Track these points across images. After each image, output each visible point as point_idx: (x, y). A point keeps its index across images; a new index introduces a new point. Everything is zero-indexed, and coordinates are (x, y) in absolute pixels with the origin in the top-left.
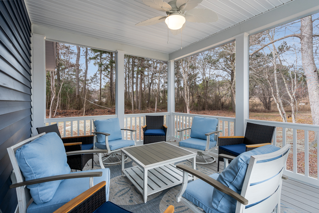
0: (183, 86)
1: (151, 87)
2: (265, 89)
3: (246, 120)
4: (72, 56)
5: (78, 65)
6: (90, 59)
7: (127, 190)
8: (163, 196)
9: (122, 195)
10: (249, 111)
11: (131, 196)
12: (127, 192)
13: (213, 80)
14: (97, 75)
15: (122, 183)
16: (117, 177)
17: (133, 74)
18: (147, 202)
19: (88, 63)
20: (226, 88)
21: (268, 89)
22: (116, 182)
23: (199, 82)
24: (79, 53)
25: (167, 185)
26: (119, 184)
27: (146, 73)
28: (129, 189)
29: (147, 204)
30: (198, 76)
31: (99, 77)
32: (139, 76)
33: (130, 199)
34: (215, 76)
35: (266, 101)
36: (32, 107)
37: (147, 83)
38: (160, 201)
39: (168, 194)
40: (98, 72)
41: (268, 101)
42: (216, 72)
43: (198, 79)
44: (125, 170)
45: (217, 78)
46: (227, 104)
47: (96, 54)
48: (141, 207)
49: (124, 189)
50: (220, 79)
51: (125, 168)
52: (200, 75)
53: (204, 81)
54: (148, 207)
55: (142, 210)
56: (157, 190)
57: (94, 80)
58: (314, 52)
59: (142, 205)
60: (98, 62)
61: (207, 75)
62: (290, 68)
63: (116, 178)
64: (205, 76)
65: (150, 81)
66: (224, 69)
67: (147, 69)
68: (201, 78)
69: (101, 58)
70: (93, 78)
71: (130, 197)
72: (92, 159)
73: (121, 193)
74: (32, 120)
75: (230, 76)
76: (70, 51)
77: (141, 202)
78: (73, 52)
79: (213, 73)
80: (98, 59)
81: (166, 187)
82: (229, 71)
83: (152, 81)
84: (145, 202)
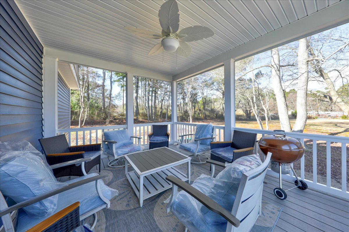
0: (187, 102)
1: (163, 103)
2: (247, 104)
3: (233, 128)
4: (100, 78)
5: (103, 86)
6: (115, 81)
7: (126, 193)
8: (159, 198)
9: (121, 199)
10: (236, 120)
11: (129, 199)
12: (126, 196)
13: (210, 98)
14: (121, 93)
15: (124, 186)
16: (121, 180)
17: (149, 93)
18: (143, 205)
19: (112, 84)
20: (219, 103)
21: (249, 104)
22: (118, 186)
23: (199, 99)
24: (105, 76)
25: (164, 187)
26: (121, 187)
27: (159, 92)
28: (128, 192)
29: (142, 208)
30: (198, 95)
31: (122, 95)
32: (154, 94)
33: (127, 203)
34: (211, 95)
35: (247, 112)
36: (44, 119)
37: (160, 100)
38: (156, 203)
39: (165, 195)
40: (121, 92)
41: (249, 112)
42: (212, 92)
43: (198, 97)
44: (128, 174)
45: (212, 96)
46: (220, 115)
47: (119, 77)
48: (136, 212)
49: (124, 193)
50: (215, 97)
51: (128, 171)
52: (200, 94)
53: (203, 98)
54: (142, 212)
55: (136, 215)
56: (154, 193)
57: (118, 97)
58: (281, 78)
59: (137, 210)
60: (122, 84)
61: (205, 94)
62: (263, 89)
63: (119, 181)
64: (204, 95)
65: (162, 99)
66: (217, 90)
67: (159, 90)
68: (200, 96)
69: (123, 81)
70: (117, 96)
71: (128, 201)
72: (99, 165)
73: (121, 197)
74: (43, 131)
75: (222, 94)
76: (98, 75)
77: (137, 206)
78: (100, 76)
79: (210, 93)
80: (121, 81)
81: (163, 190)
82: (221, 91)
83: (163, 98)
84: (141, 206)
